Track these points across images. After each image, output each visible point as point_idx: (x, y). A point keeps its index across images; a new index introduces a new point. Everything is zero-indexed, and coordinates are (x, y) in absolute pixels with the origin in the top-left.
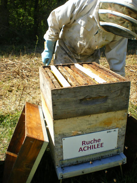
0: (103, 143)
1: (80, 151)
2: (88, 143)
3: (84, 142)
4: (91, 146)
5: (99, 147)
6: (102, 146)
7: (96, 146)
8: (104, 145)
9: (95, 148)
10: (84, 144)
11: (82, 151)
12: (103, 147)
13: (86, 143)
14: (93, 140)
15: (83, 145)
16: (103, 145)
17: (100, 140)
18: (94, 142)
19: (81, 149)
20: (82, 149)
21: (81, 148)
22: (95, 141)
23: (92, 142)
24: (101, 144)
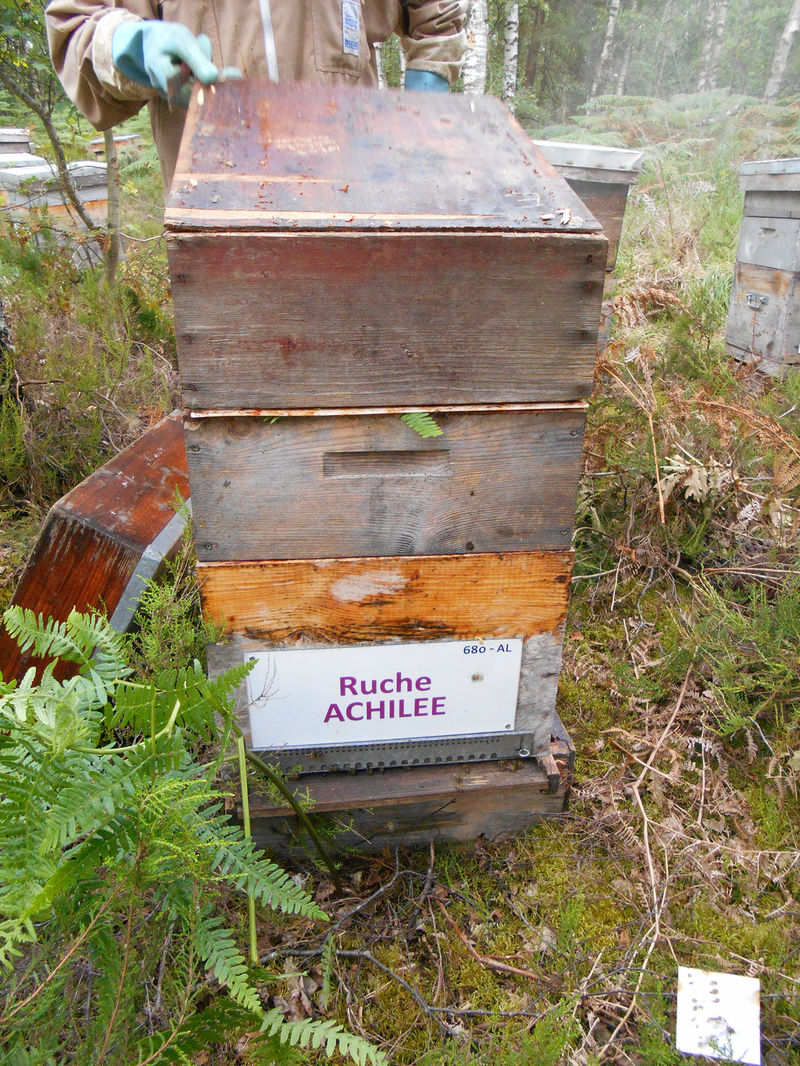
0: (444, 698)
1: (331, 720)
2: (369, 688)
3: (348, 682)
4: (382, 703)
5: (421, 711)
6: (439, 710)
7: (409, 708)
8: (447, 706)
9: (402, 714)
10: (347, 690)
11: (342, 719)
12: (443, 713)
13: (357, 687)
14: (394, 679)
15: (343, 693)
16: (442, 705)
17: (429, 681)
18: (399, 690)
19: (334, 712)
20: (338, 711)
21: (334, 706)
22: (404, 685)
23: (388, 686)
24: (435, 700)
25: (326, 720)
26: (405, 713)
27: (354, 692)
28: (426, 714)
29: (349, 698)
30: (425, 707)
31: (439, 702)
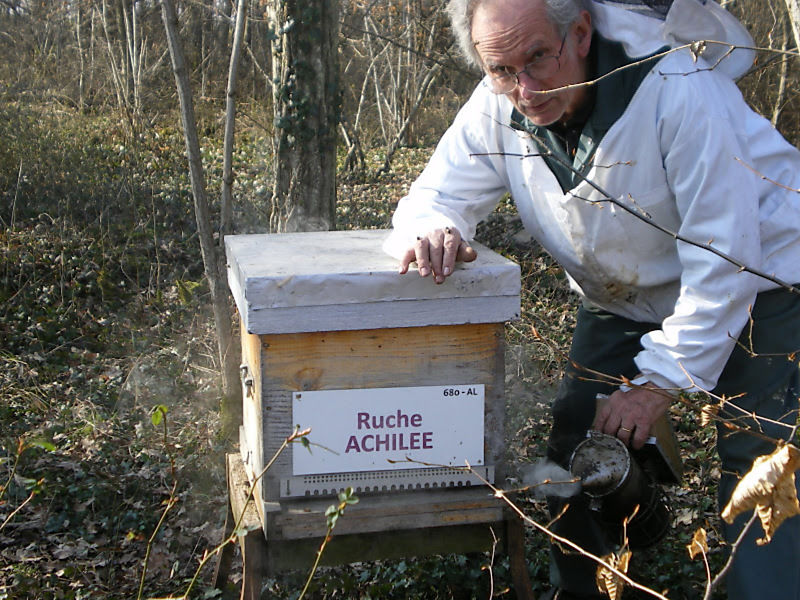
0: (431, 434)
1: (351, 451)
2: (378, 423)
3: (364, 417)
4: (387, 436)
5: (416, 444)
6: (428, 444)
7: (407, 443)
8: (434, 441)
9: (402, 448)
10: (363, 425)
11: (359, 450)
12: (431, 447)
13: (370, 422)
14: (396, 415)
15: (360, 427)
16: (430, 440)
17: (420, 419)
18: (399, 426)
19: (353, 444)
20: (356, 443)
21: (353, 438)
23: (391, 422)
24: (424, 435)
25: (347, 451)
26: (404, 446)
27: (368, 427)
29: (365, 431)
30: (418, 441)
31: (428, 437)
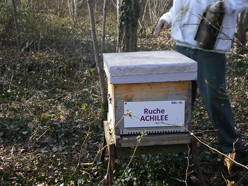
0: (167, 116)
1: (142, 120)
2: (151, 112)
3: (146, 110)
4: (154, 116)
5: (162, 119)
6: (166, 119)
7: (160, 118)
9: (158, 120)
10: (146, 112)
11: (144, 120)
12: (167, 120)
13: (148, 112)
14: (156, 110)
15: (145, 113)
16: (167, 118)
17: (164, 111)
18: (157, 113)
19: (142, 118)
20: (144, 118)
21: (143, 116)
22: (158, 111)
23: (155, 112)
24: (165, 116)
25: (141, 121)
26: (159, 119)
27: (147, 113)
28: (163, 120)
29: (146, 115)
30: (163, 118)
31: (166, 117)
